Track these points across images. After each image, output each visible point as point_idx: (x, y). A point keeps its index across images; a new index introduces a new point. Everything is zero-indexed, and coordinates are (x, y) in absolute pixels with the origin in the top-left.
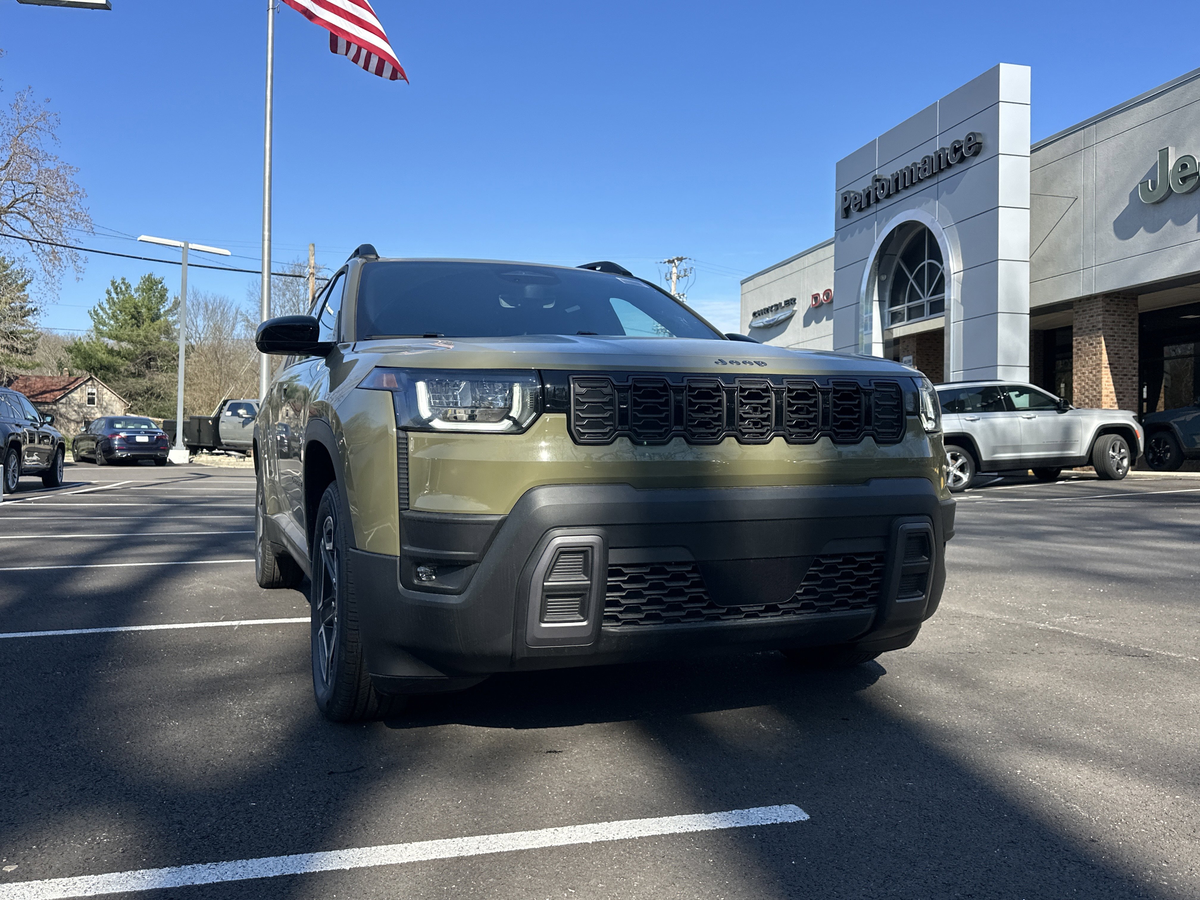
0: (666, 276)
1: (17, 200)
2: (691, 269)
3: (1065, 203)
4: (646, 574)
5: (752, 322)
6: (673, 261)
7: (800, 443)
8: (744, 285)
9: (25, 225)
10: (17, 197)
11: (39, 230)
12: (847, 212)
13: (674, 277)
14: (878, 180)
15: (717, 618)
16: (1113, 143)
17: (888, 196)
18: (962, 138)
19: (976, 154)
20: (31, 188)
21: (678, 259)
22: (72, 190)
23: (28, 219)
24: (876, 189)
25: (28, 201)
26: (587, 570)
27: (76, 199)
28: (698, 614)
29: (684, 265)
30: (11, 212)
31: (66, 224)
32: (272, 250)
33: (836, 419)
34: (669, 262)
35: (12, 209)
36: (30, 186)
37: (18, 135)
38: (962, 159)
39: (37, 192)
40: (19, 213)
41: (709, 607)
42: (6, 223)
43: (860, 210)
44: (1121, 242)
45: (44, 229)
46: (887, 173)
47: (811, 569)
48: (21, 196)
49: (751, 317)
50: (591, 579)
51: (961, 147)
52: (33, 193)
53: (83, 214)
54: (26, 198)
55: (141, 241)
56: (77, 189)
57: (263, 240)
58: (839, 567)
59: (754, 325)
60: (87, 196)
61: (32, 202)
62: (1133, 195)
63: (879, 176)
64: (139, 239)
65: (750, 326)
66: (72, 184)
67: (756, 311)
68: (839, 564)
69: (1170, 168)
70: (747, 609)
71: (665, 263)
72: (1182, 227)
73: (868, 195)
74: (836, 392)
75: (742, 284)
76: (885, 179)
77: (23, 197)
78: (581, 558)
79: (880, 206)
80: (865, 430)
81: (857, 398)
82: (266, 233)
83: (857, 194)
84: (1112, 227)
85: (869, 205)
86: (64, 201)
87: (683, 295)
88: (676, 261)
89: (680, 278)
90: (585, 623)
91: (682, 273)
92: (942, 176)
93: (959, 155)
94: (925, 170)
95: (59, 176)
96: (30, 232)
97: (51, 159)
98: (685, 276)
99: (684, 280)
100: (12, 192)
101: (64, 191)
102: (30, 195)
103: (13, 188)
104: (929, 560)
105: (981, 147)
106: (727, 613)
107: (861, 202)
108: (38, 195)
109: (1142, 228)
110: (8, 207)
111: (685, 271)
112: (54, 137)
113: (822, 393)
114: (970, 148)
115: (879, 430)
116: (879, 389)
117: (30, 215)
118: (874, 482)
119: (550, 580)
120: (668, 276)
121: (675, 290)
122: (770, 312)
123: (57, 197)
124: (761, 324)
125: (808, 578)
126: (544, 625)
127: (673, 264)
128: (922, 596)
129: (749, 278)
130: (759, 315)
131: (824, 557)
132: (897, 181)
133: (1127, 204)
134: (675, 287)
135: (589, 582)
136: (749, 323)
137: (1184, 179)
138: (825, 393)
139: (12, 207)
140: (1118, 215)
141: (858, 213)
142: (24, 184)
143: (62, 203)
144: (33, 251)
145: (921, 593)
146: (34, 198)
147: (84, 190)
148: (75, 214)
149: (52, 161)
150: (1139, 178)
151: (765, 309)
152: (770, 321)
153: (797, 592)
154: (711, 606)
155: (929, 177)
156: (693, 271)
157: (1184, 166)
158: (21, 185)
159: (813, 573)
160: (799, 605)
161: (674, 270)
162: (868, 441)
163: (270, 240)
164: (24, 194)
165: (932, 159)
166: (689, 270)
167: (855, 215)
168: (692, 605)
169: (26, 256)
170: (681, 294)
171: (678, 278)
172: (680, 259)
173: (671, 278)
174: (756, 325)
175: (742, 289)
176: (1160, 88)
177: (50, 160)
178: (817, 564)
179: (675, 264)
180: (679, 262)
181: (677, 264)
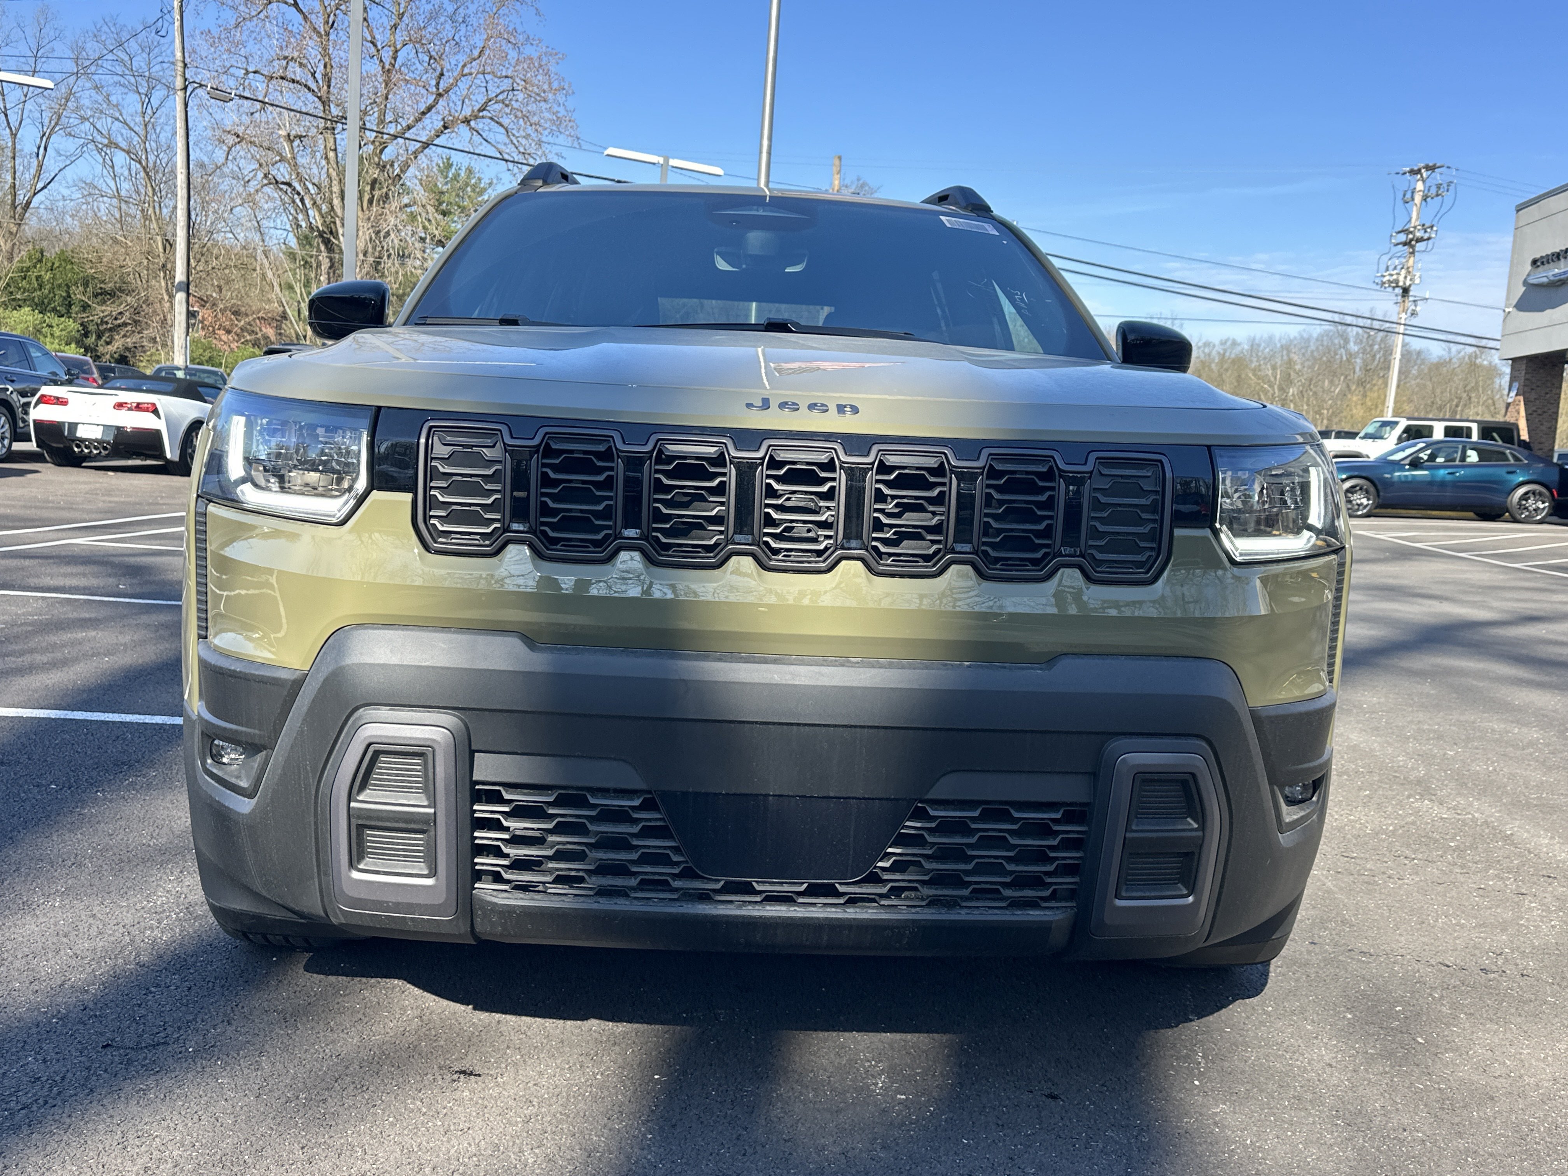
0: (1404, 196)
1: (490, 101)
2: (1449, 184)
4: (549, 804)
5: (1528, 275)
6: (1419, 171)
7: (902, 576)
8: (1520, 212)
9: (499, 136)
10: (490, 97)
11: (515, 141)
13: (1418, 198)
15: (705, 897)
20: (506, 84)
21: (1427, 168)
22: (555, 85)
23: (502, 126)
25: (503, 102)
26: (429, 789)
27: (561, 98)
28: (661, 885)
29: (1438, 177)
30: (483, 117)
31: (546, 132)
32: (772, 165)
33: (986, 529)
34: (1413, 172)
35: (485, 113)
36: (506, 80)
37: (495, 11)
39: (513, 90)
40: (491, 118)
41: (683, 875)
42: (477, 132)
45: (520, 139)
47: (908, 824)
48: (494, 95)
49: (1528, 267)
50: (433, 804)
52: (509, 91)
53: (568, 118)
54: (501, 97)
55: (608, 155)
56: (562, 84)
57: (761, 153)
58: (973, 826)
59: (1532, 281)
60: (573, 93)
61: (507, 102)
64: (606, 152)
65: (1525, 283)
66: (556, 77)
67: (1538, 256)
68: (973, 819)
70: (767, 887)
71: (1404, 173)
74: (993, 473)
75: (1518, 211)
77: (496, 96)
78: (418, 765)
80: (1061, 555)
81: (1045, 489)
82: (765, 142)
86: (545, 101)
87: (1432, 227)
88: (1423, 171)
89: (1429, 200)
90: (430, 882)
91: (1433, 191)
95: (541, 66)
96: (505, 144)
97: (534, 43)
98: (1437, 195)
99: (1434, 203)
100: (484, 89)
101: (546, 87)
102: (506, 94)
103: (484, 84)
104: (1203, 827)
106: (725, 890)
108: (516, 93)
110: (480, 110)
111: (1439, 186)
112: (538, 13)
113: (961, 477)
115: (1099, 556)
116: (1105, 471)
117: (505, 121)
118: (1065, 662)
119: (360, 798)
120: (1409, 195)
121: (1417, 219)
122: (1562, 260)
123: (538, 94)
124: (1545, 280)
125: (902, 840)
126: (355, 875)
127: (1419, 176)
128: (1188, 896)
129: (1531, 200)
130: (1543, 263)
131: (938, 803)
134: (1418, 214)
135: (432, 811)
136: (1525, 277)
138: (965, 477)
139: (484, 110)
142: (500, 78)
143: (542, 104)
144: (509, 170)
145: (1185, 892)
146: (509, 97)
147: (570, 84)
148: (558, 118)
149: (534, 47)
151: (1553, 254)
152: (1560, 274)
153: (880, 864)
154: (688, 874)
156: (1452, 188)
158: (496, 80)
159: (912, 832)
160: (885, 890)
161: (1420, 186)
162: (1070, 578)
163: (769, 153)
164: (498, 91)
166: (1445, 185)
168: (649, 869)
169: (500, 176)
170: (1427, 225)
171: (1425, 199)
172: (1431, 168)
173: (1413, 199)
174: (1535, 281)
175: (1517, 218)
177: (532, 44)
178: (920, 814)
179: (1422, 176)
180: (1430, 172)
181: (1425, 175)
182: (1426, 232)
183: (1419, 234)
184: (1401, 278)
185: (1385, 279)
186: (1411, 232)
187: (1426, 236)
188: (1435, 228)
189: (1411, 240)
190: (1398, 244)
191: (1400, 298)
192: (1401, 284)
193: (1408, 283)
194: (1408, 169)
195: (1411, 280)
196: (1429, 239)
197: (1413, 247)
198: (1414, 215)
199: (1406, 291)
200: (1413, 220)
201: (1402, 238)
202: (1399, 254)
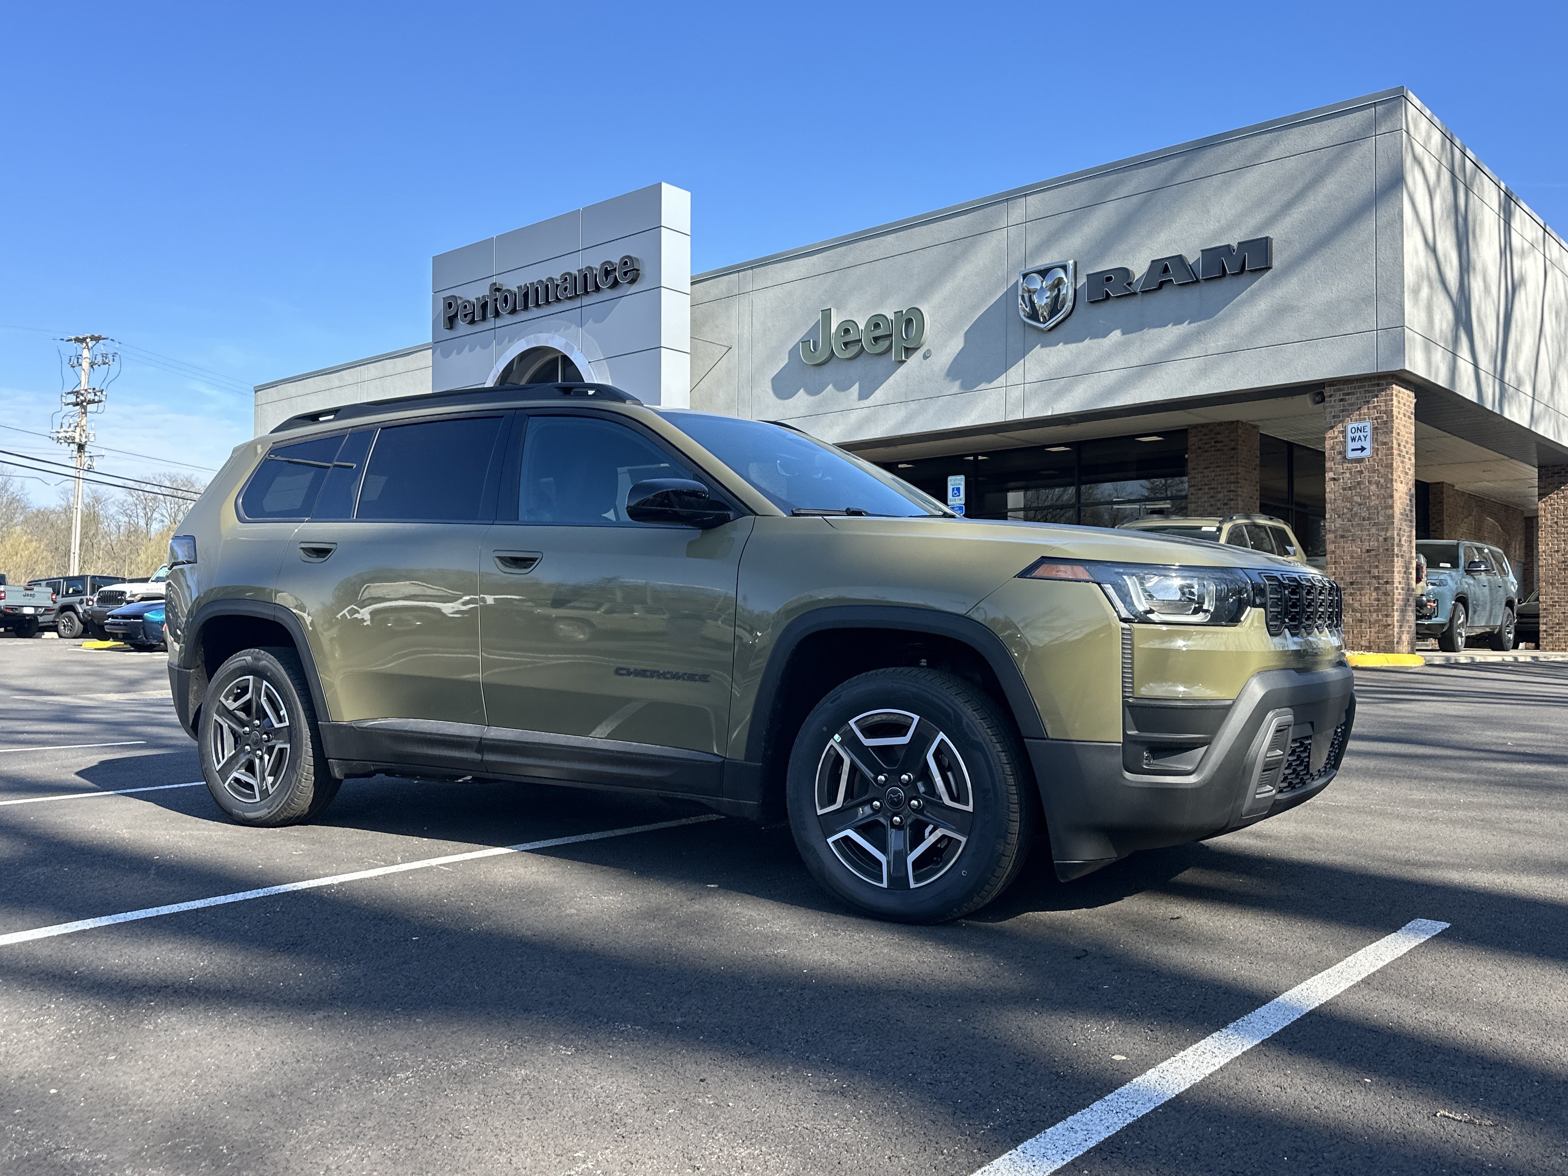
0: (73, 360)
2: (114, 354)
3: (719, 351)
6: (84, 339)
8: (259, 393)
12: (451, 322)
13: (86, 365)
14: (498, 290)
16: (771, 293)
17: (513, 311)
18: (616, 260)
19: (633, 281)
21: (93, 338)
24: (496, 300)
29: (101, 347)
34: (77, 340)
38: (615, 284)
43: (472, 322)
44: (781, 401)
46: (513, 283)
51: (615, 270)
62: (793, 352)
63: (500, 284)
69: (833, 330)
71: (71, 340)
72: (843, 393)
73: (484, 306)
75: (256, 392)
76: (508, 291)
79: (499, 322)
83: (468, 302)
84: (770, 384)
85: (484, 318)
87: (102, 391)
88: (88, 340)
89: (96, 366)
91: (99, 359)
92: (586, 300)
93: (611, 279)
94: (566, 289)
98: (104, 364)
99: (102, 371)
105: (639, 275)
107: (473, 313)
109: (802, 391)
111: (104, 356)
114: (625, 273)
120: (76, 360)
121: (86, 383)
127: (85, 345)
132: (526, 295)
133: (787, 361)
134: (87, 379)
137: (846, 344)
140: (776, 373)
141: (471, 326)
150: (799, 336)
155: (570, 298)
156: (117, 358)
157: (847, 331)
161: (86, 353)
165: (575, 278)
166: (110, 356)
167: (462, 326)
170: (97, 389)
171: (92, 365)
172: (97, 339)
173: (80, 365)
175: (255, 397)
176: (821, 244)
179: (87, 345)
180: (94, 342)
181: (90, 345)
182: (95, 395)
183: (90, 397)
184: (77, 436)
185: (60, 435)
186: (82, 395)
187: (97, 399)
188: (104, 393)
189: (82, 402)
190: (68, 404)
191: (75, 453)
192: (77, 440)
193: (84, 440)
194: (73, 337)
195: (86, 437)
196: (100, 401)
197: (85, 408)
198: (84, 379)
199: (81, 447)
200: (83, 383)
201: (72, 398)
202: (72, 414)
